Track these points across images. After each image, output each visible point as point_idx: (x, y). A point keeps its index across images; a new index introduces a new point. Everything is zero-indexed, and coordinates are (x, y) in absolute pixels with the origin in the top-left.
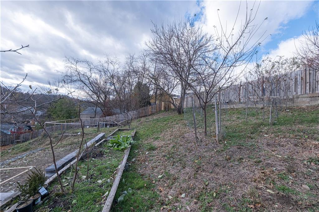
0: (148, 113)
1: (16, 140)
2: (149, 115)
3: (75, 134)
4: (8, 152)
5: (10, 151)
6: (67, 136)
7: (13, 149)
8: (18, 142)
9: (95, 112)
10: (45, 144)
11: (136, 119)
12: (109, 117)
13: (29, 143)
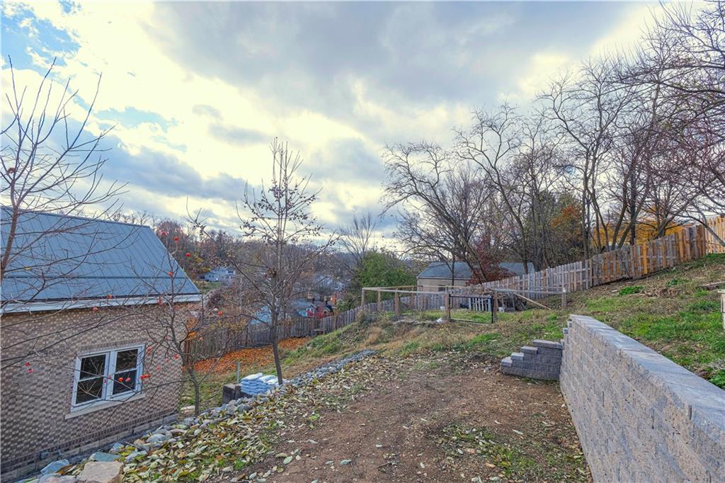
0: (636, 269)
1: (315, 328)
2: (644, 277)
3: (430, 322)
4: (306, 349)
5: (309, 348)
6: (412, 325)
7: (314, 345)
8: (318, 333)
9: (453, 272)
10: (368, 341)
11: (584, 289)
12: (493, 283)
13: (339, 335)
